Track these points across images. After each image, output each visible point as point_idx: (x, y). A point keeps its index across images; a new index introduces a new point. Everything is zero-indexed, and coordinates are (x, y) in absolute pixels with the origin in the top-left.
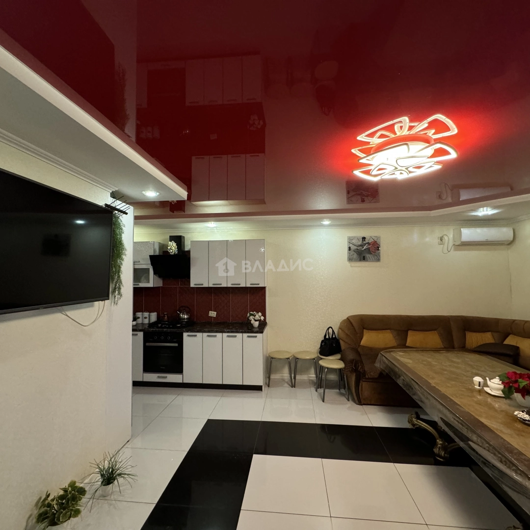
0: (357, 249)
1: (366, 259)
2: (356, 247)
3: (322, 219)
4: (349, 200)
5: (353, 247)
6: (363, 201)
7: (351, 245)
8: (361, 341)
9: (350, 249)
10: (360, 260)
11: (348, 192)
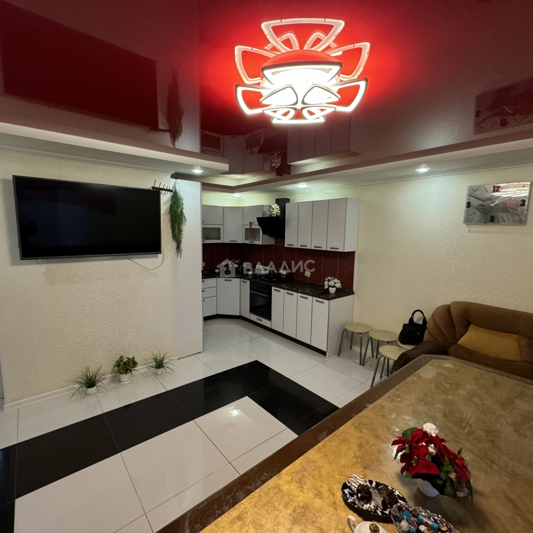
0: (483, 205)
1: (496, 221)
2: (480, 202)
3: (417, 165)
4: (479, 127)
5: (475, 203)
6: (504, 124)
7: (472, 200)
8: (459, 339)
9: (469, 205)
10: (486, 222)
11: (478, 114)
